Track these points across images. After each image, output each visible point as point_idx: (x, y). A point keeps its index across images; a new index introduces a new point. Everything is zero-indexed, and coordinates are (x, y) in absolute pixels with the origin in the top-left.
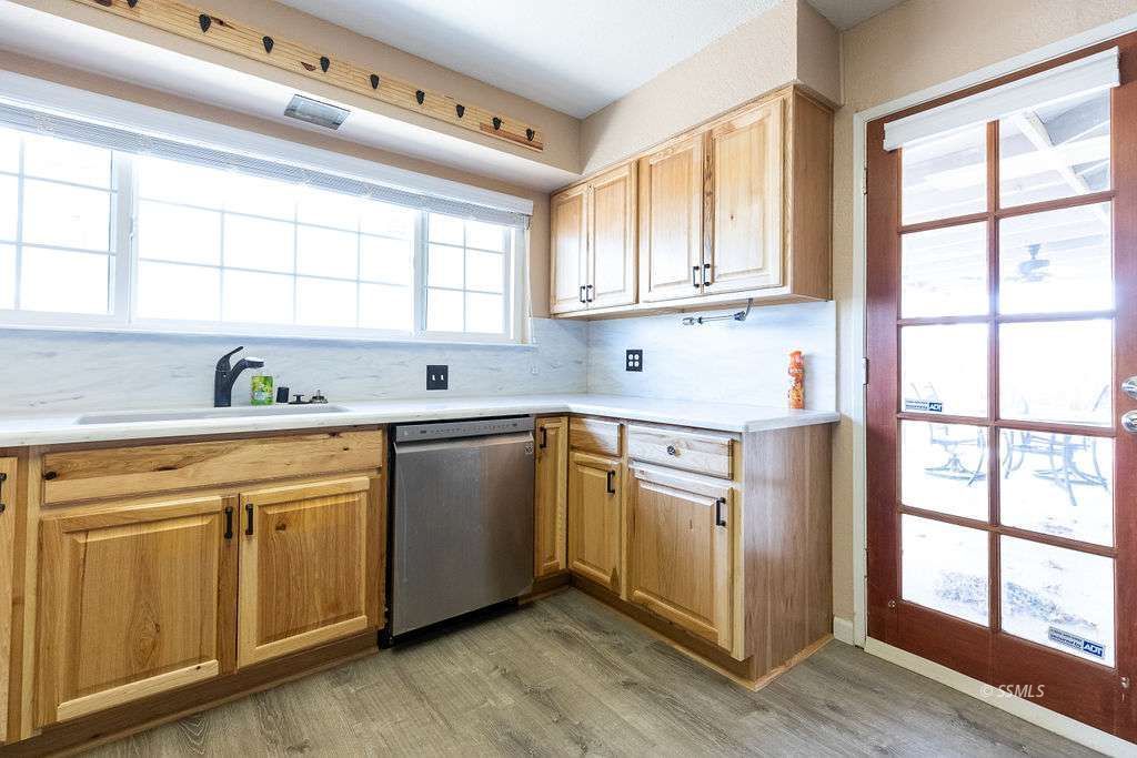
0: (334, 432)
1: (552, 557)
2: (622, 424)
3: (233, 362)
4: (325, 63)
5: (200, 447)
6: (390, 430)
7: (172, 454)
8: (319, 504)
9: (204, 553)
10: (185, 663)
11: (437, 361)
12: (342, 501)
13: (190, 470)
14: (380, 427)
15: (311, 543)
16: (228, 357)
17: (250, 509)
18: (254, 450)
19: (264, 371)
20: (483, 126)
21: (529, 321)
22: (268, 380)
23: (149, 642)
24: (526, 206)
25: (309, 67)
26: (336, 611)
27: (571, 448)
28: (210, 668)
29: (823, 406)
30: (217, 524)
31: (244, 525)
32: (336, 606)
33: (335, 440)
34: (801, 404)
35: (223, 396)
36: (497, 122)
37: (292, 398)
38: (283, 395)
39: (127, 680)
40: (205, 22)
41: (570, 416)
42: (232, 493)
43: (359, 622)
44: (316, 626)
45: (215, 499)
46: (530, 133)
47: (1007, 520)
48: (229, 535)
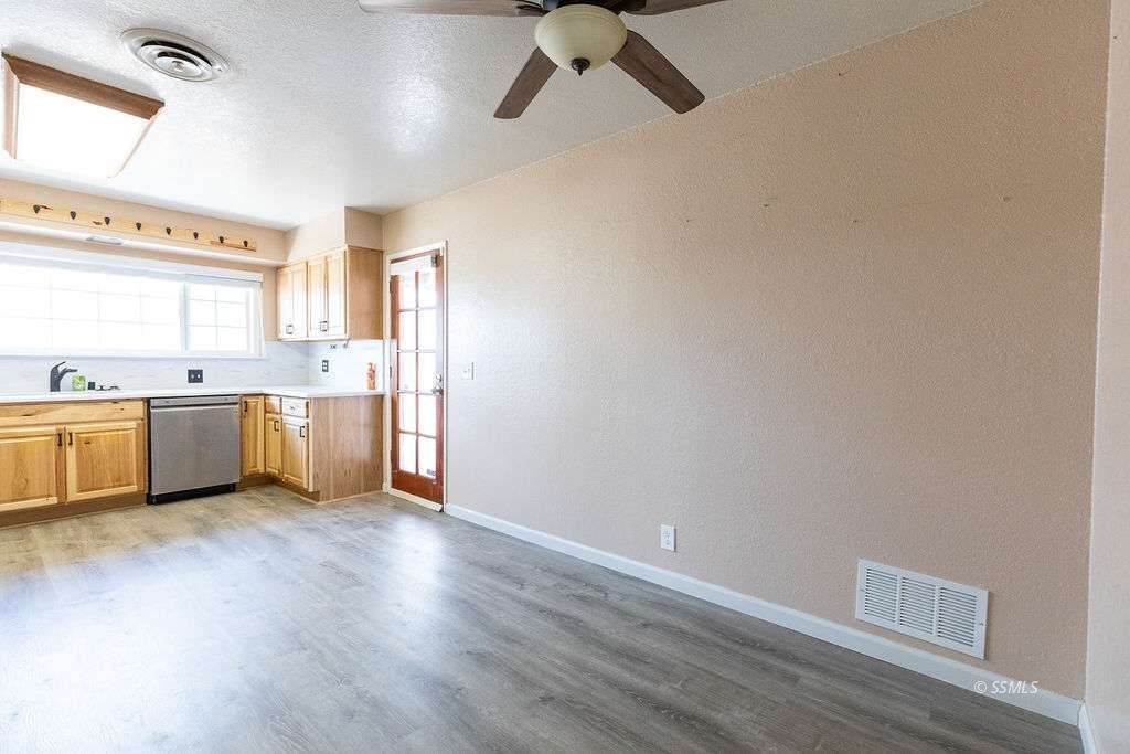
0: (115, 401)
1: (255, 466)
2: (281, 397)
3: (60, 369)
4: (107, 221)
5: (43, 407)
6: (148, 401)
7: (31, 409)
8: (107, 433)
9: (47, 451)
10: (41, 497)
11: (195, 367)
12: (120, 432)
13: (40, 416)
14: (142, 399)
15: (105, 451)
16: (56, 367)
17: (70, 434)
18: (72, 408)
19: (79, 374)
20: (212, 243)
21: (263, 343)
22: (82, 378)
23: (22, 486)
24: (259, 276)
25: (98, 224)
26: (118, 482)
27: (266, 412)
28: (54, 500)
29: (379, 390)
30: (54, 440)
31: (68, 441)
32: (119, 480)
33: (117, 405)
34: (372, 386)
35: (55, 386)
36: (222, 239)
37: (97, 387)
38: (92, 386)
39: (13, 501)
40: (37, 209)
41: (266, 395)
42: (62, 427)
43: (134, 488)
44: (109, 487)
45: (53, 429)
46: (246, 243)
47: (420, 431)
48: (60, 445)
